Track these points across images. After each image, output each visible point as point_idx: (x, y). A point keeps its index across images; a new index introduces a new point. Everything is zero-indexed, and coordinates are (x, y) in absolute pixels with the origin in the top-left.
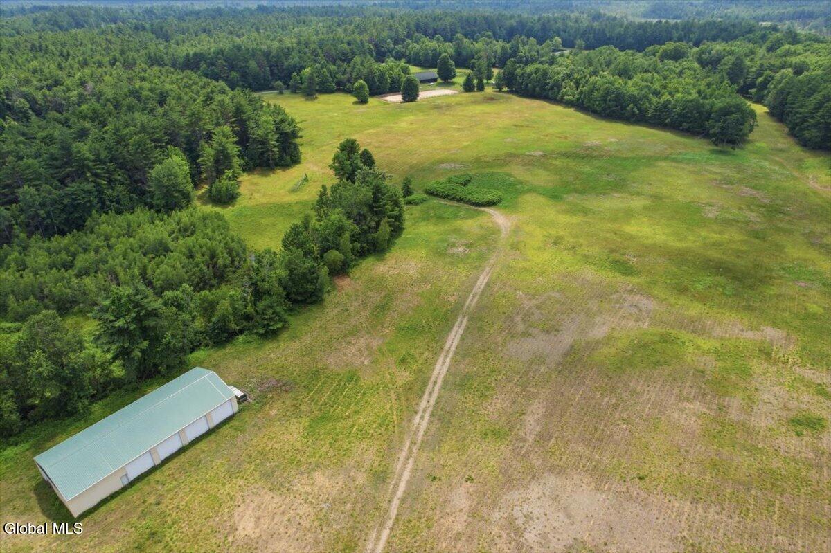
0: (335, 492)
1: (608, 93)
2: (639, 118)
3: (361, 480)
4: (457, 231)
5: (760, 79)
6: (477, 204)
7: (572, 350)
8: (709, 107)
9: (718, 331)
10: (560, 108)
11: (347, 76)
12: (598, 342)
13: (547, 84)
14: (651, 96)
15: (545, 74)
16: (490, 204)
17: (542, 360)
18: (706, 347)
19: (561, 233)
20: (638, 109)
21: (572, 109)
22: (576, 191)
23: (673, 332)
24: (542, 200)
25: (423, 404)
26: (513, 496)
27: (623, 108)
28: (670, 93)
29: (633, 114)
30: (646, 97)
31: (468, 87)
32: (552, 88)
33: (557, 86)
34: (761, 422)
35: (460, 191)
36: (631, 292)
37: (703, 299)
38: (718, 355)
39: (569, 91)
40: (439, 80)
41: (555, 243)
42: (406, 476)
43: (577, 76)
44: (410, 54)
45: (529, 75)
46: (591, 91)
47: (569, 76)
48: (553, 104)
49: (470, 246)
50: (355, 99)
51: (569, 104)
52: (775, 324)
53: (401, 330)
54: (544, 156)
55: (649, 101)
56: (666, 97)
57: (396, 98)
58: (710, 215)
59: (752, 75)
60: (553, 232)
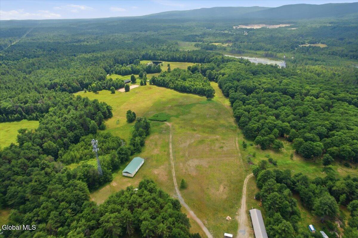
0: (165, 167)
1: (182, 86)
2: (190, 92)
3: (167, 165)
4: (161, 128)
5: (216, 77)
6: (162, 121)
7: (189, 145)
8: (205, 89)
9: (210, 138)
10: (169, 90)
11: (105, 84)
12: (193, 143)
13: (165, 83)
14: (192, 86)
15: (164, 80)
16: (165, 121)
17: (185, 147)
18: (208, 140)
19: (181, 125)
20: (190, 90)
21: (173, 90)
22: (181, 115)
23: (204, 139)
24: (175, 118)
25: (171, 156)
26: (188, 162)
27: (186, 90)
28: (196, 85)
29: (188, 91)
30: (191, 87)
31: (142, 84)
32: (166, 84)
33: (168, 84)
34: (216, 148)
35: (157, 118)
36: (196, 134)
37: (208, 133)
38: (210, 141)
39: (171, 85)
40: (131, 82)
41: (181, 127)
42: (173, 163)
43: (172, 81)
44: (117, 71)
45: (160, 81)
46: (177, 86)
47: (170, 80)
48: (167, 88)
49: (165, 130)
50: (111, 92)
51: (172, 88)
52: (218, 135)
53: (162, 147)
54: (171, 107)
55: (192, 88)
56: (195, 87)
57: (123, 90)
58: (208, 117)
59: (214, 76)
60: (180, 125)
